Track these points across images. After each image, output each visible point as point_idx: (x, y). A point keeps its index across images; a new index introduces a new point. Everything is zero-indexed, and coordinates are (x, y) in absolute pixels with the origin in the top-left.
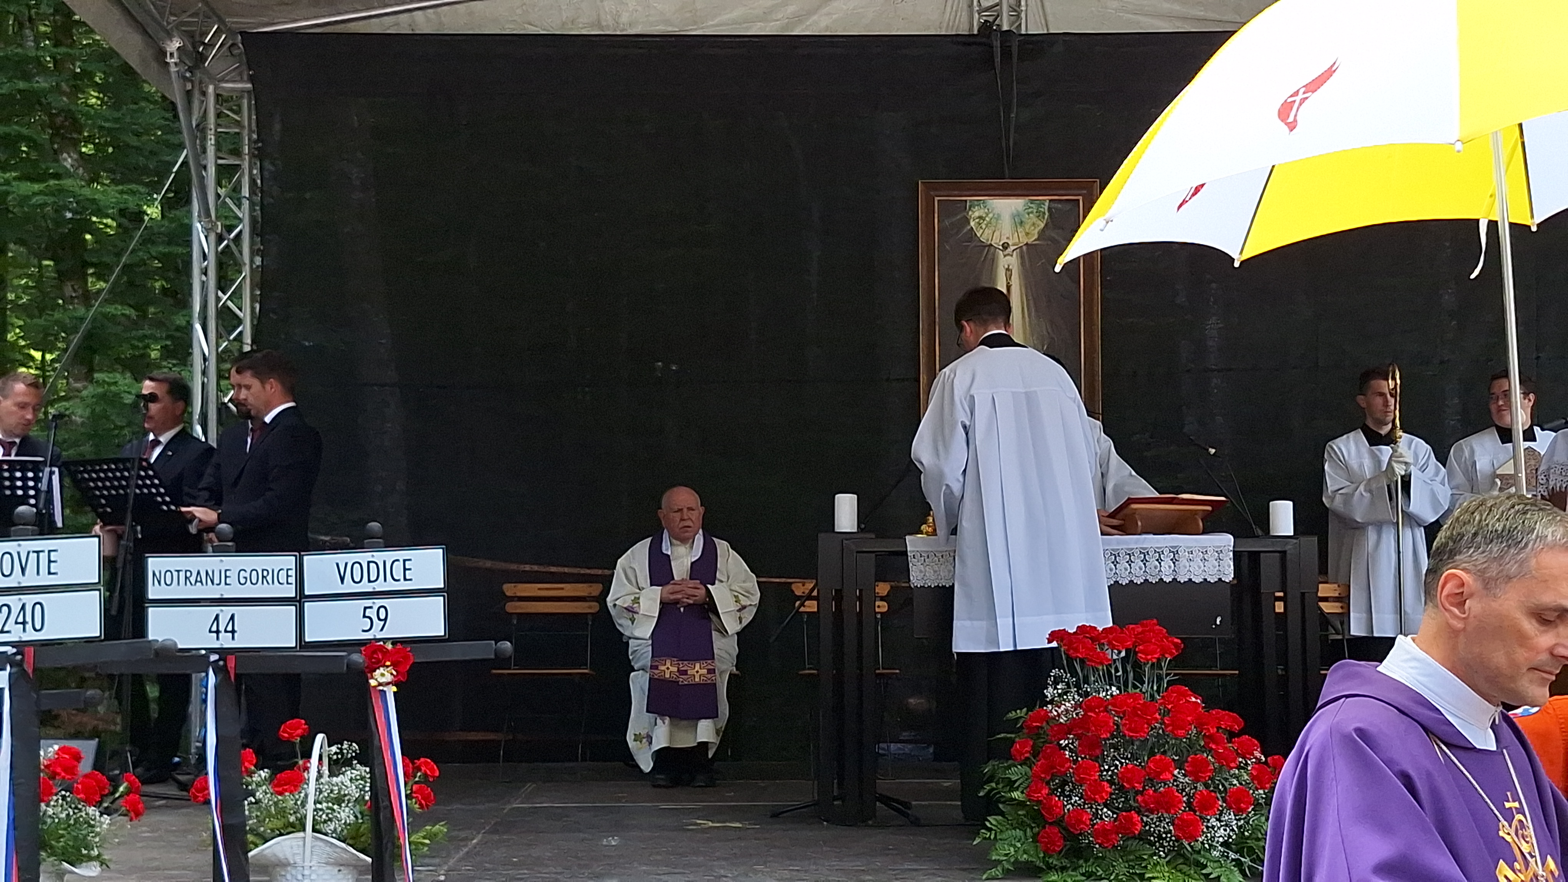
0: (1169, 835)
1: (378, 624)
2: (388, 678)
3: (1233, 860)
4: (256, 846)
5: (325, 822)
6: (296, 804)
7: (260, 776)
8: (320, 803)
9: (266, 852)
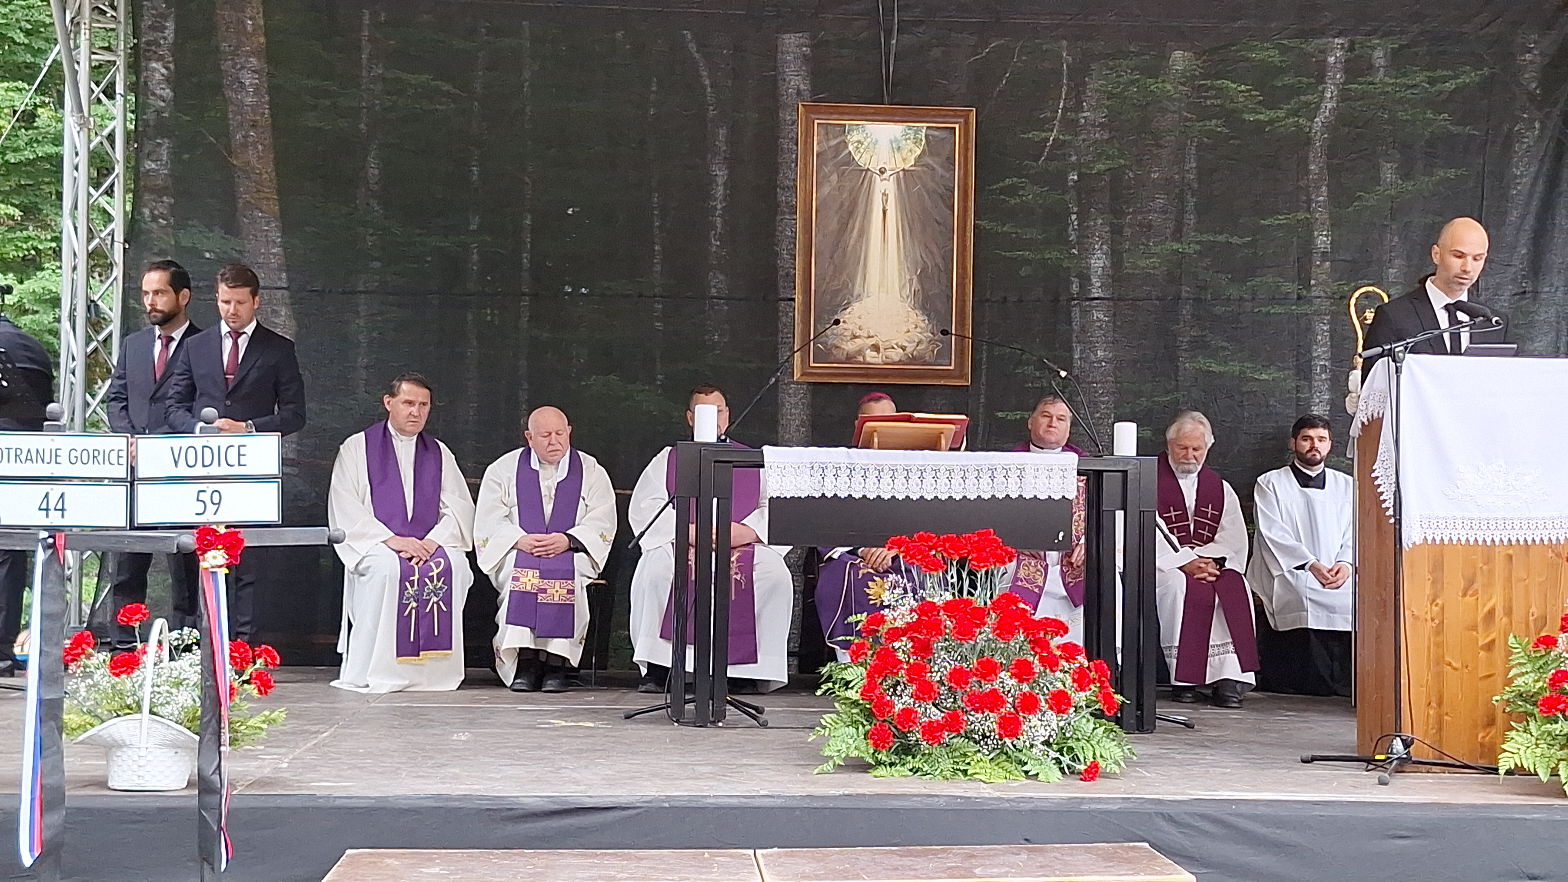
0: (993, 734)
1: (211, 508)
2: (222, 561)
3: (1053, 759)
4: (92, 725)
5: (162, 705)
6: (133, 686)
7: (98, 658)
8: (158, 686)
9: (101, 733)
